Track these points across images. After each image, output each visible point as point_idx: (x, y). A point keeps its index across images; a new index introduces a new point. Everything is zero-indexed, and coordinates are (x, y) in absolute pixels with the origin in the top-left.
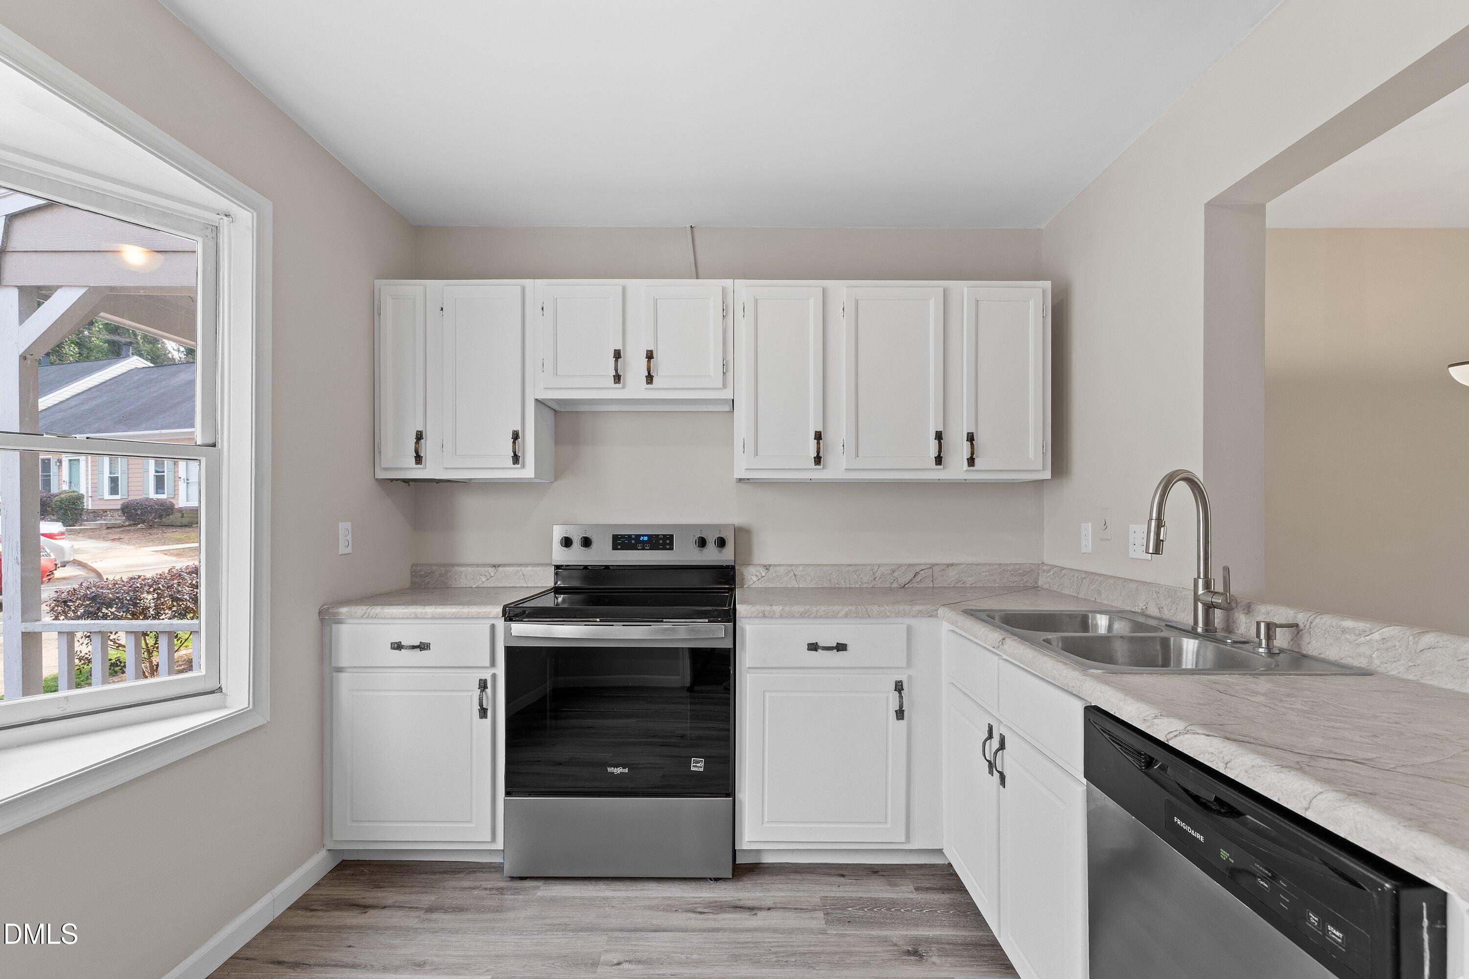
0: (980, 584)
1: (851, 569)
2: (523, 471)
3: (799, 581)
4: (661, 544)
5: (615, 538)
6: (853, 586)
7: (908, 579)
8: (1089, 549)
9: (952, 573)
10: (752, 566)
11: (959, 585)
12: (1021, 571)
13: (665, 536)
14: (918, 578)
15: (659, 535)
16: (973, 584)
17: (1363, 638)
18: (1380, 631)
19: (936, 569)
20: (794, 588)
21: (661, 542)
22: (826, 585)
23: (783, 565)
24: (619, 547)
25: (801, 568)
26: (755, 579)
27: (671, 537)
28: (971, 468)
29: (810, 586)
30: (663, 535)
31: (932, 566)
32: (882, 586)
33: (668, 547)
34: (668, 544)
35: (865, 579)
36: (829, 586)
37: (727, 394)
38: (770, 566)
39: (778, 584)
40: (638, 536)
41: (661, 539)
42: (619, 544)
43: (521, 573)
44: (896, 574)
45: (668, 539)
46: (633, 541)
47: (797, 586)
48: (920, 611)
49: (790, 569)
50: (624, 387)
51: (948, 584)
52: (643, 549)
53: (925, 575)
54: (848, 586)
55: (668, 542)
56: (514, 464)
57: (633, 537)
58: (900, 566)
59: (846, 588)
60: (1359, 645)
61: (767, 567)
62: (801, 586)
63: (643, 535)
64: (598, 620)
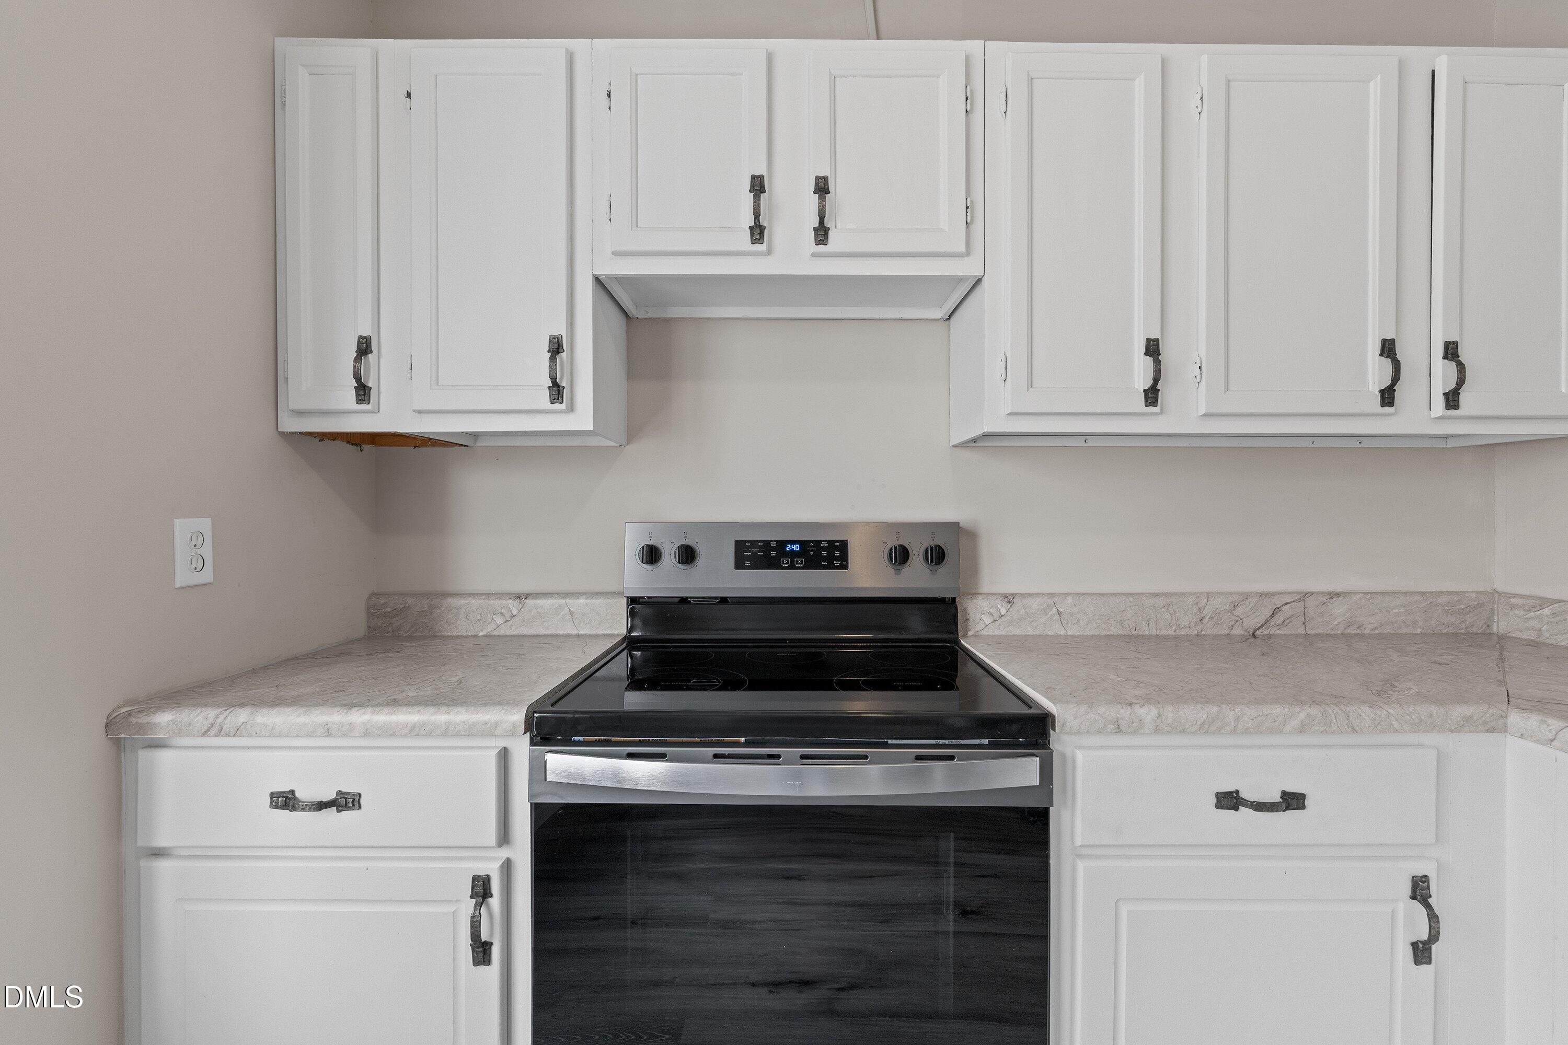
0: (1387, 630)
1: (1160, 602)
2: (570, 416)
3: (1067, 624)
4: (824, 559)
5: (740, 546)
6: (1163, 632)
7: (1259, 621)
9: (1339, 609)
10: (984, 598)
11: (1352, 630)
12: (1462, 606)
13: (831, 543)
14: (1279, 618)
15: (820, 542)
16: (1376, 628)
19: (1311, 602)
20: (1057, 636)
21: (824, 553)
22: (1115, 630)
23: (1038, 595)
24: (747, 563)
25: (1070, 600)
26: (987, 620)
27: (843, 546)
29: (1088, 632)
30: (828, 542)
31: (1304, 596)
32: (1215, 631)
33: (837, 563)
34: (837, 558)
35: (1185, 621)
36: (1122, 632)
38: (1014, 596)
39: (1029, 629)
40: (782, 544)
41: (824, 549)
42: (748, 558)
43: (567, 610)
44: (1239, 611)
45: (837, 549)
46: (773, 554)
47: (1063, 633)
49: (1050, 601)
50: (769, 250)
51: (1332, 629)
52: (792, 567)
53: (1291, 613)
54: (1154, 632)
55: (837, 553)
56: (552, 403)
57: (773, 544)
58: (1246, 596)
59: (1150, 637)
61: (1009, 599)
62: (1070, 633)
63: (793, 542)
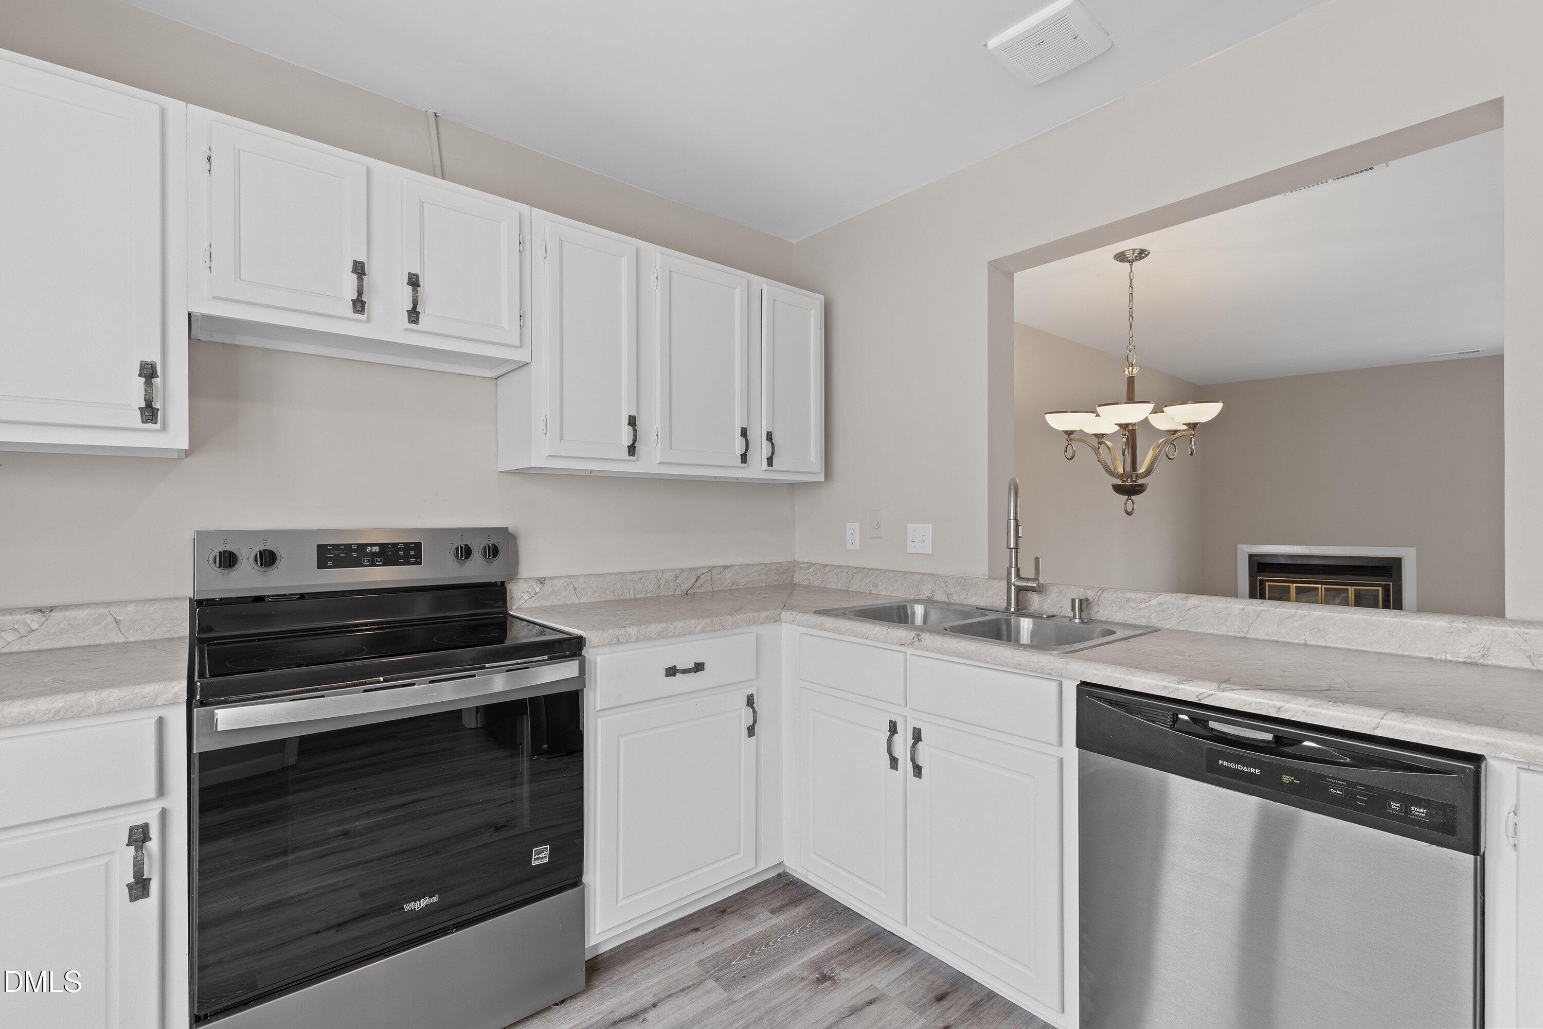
0: (750, 585)
1: (636, 577)
2: (162, 436)
3: (580, 595)
4: (401, 557)
5: (322, 549)
6: (638, 596)
7: (690, 585)
8: (857, 546)
9: (728, 575)
10: (521, 581)
11: (734, 587)
12: (782, 570)
13: (407, 545)
14: (699, 583)
15: (398, 544)
16: (745, 585)
17: (1143, 605)
18: (1157, 598)
19: (715, 572)
20: (574, 604)
21: (401, 553)
22: (609, 598)
23: (560, 577)
24: (330, 563)
25: (581, 579)
26: (526, 597)
27: (418, 546)
28: (770, 468)
29: (592, 600)
30: (404, 544)
31: (712, 569)
32: (666, 593)
33: (413, 560)
34: (412, 557)
35: (650, 588)
36: (613, 598)
37: (520, 356)
38: (545, 579)
39: (555, 601)
40: (362, 547)
41: (401, 549)
42: (330, 559)
43: (110, 618)
44: (679, 580)
45: (412, 549)
46: (354, 555)
47: (577, 601)
48: (767, 617)
49: (569, 581)
50: (368, 320)
51: (725, 587)
52: (373, 564)
53: (705, 579)
54: (633, 597)
55: (412, 553)
56: (143, 422)
57: (354, 547)
58: (682, 570)
59: (630, 600)
60: (1140, 609)
61: (541, 581)
62: (582, 601)
63: (372, 545)
64: (381, 679)
